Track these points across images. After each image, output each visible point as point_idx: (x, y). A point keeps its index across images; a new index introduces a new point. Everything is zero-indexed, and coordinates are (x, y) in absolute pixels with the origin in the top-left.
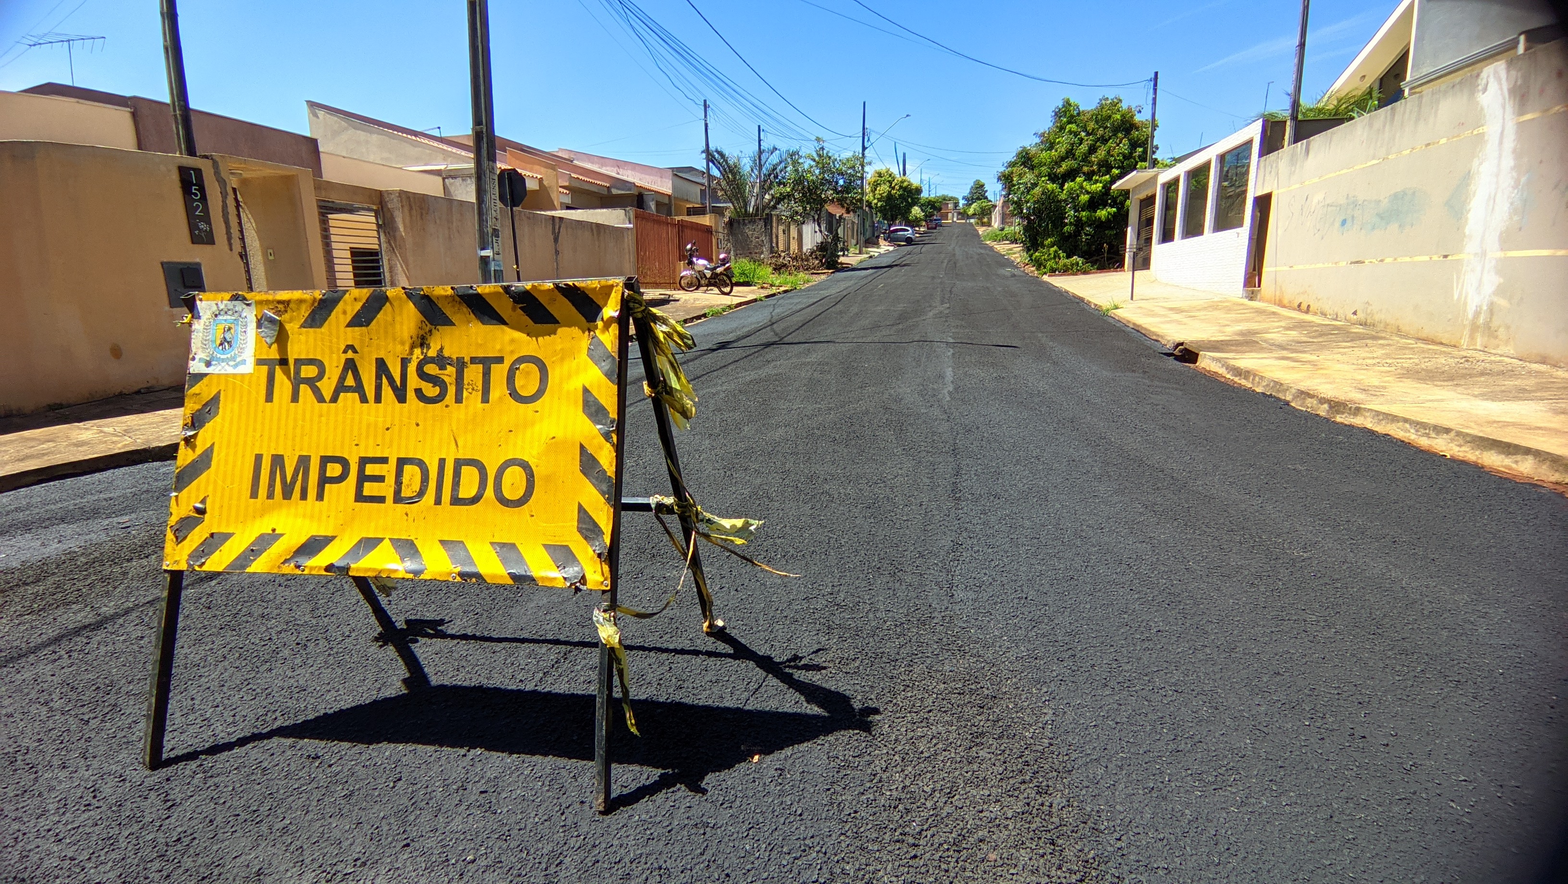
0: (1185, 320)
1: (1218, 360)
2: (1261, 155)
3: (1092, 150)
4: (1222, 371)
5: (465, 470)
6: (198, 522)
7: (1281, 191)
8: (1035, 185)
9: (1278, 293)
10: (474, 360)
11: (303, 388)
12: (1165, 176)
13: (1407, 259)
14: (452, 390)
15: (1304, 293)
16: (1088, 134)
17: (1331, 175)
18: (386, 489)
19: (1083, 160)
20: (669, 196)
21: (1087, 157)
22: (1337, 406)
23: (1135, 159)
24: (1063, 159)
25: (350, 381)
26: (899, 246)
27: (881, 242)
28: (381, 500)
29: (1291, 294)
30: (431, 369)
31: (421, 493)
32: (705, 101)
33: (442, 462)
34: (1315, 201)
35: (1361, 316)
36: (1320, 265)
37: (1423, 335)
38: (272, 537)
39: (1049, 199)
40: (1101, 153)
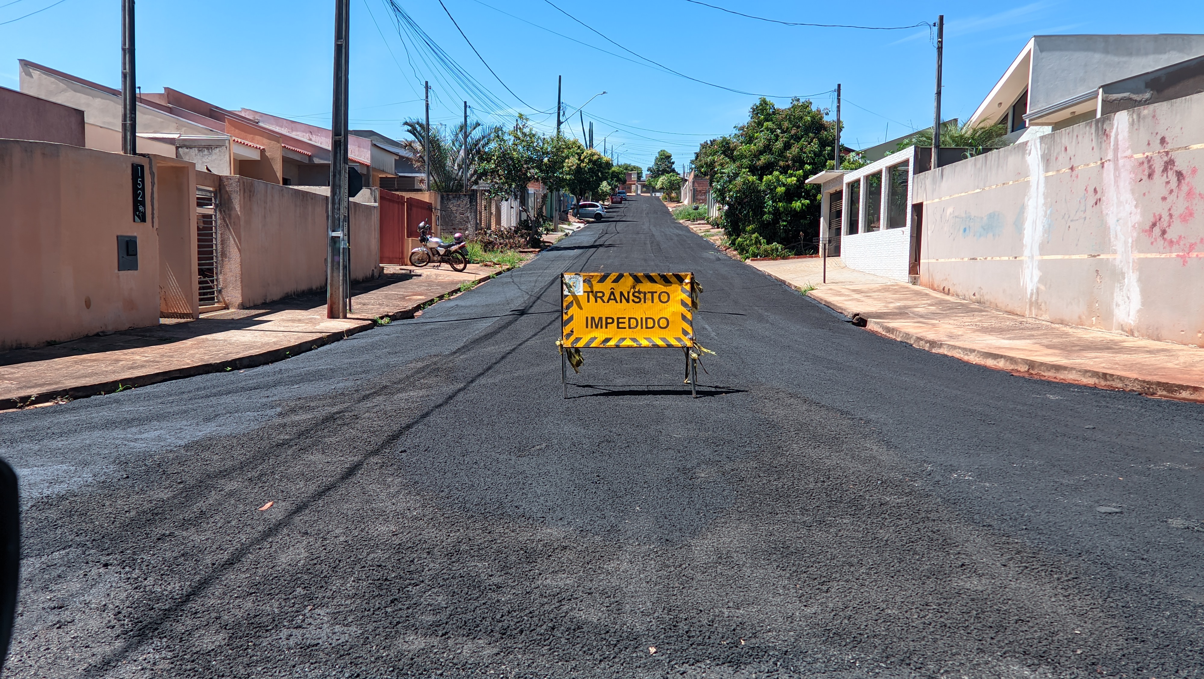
0: (863, 299)
1: (878, 323)
2: (914, 174)
3: (787, 146)
4: (880, 330)
5: (649, 320)
6: (572, 335)
7: (928, 202)
8: (736, 175)
9: (931, 280)
10: (649, 292)
11: (599, 299)
12: (850, 177)
13: (998, 258)
14: (643, 300)
15: (946, 279)
16: (783, 132)
17: (956, 196)
18: (626, 325)
19: (779, 155)
20: (368, 166)
21: (782, 153)
22: (933, 343)
23: (824, 157)
24: (761, 153)
25: (612, 297)
26: (588, 222)
27: (571, 218)
28: (625, 328)
29: (938, 280)
30: (636, 294)
31: (637, 326)
32: (427, 83)
33: (642, 319)
34: (948, 213)
35: (977, 296)
36: (953, 260)
37: (1008, 309)
38: (595, 338)
39: (750, 190)
40: (795, 150)
